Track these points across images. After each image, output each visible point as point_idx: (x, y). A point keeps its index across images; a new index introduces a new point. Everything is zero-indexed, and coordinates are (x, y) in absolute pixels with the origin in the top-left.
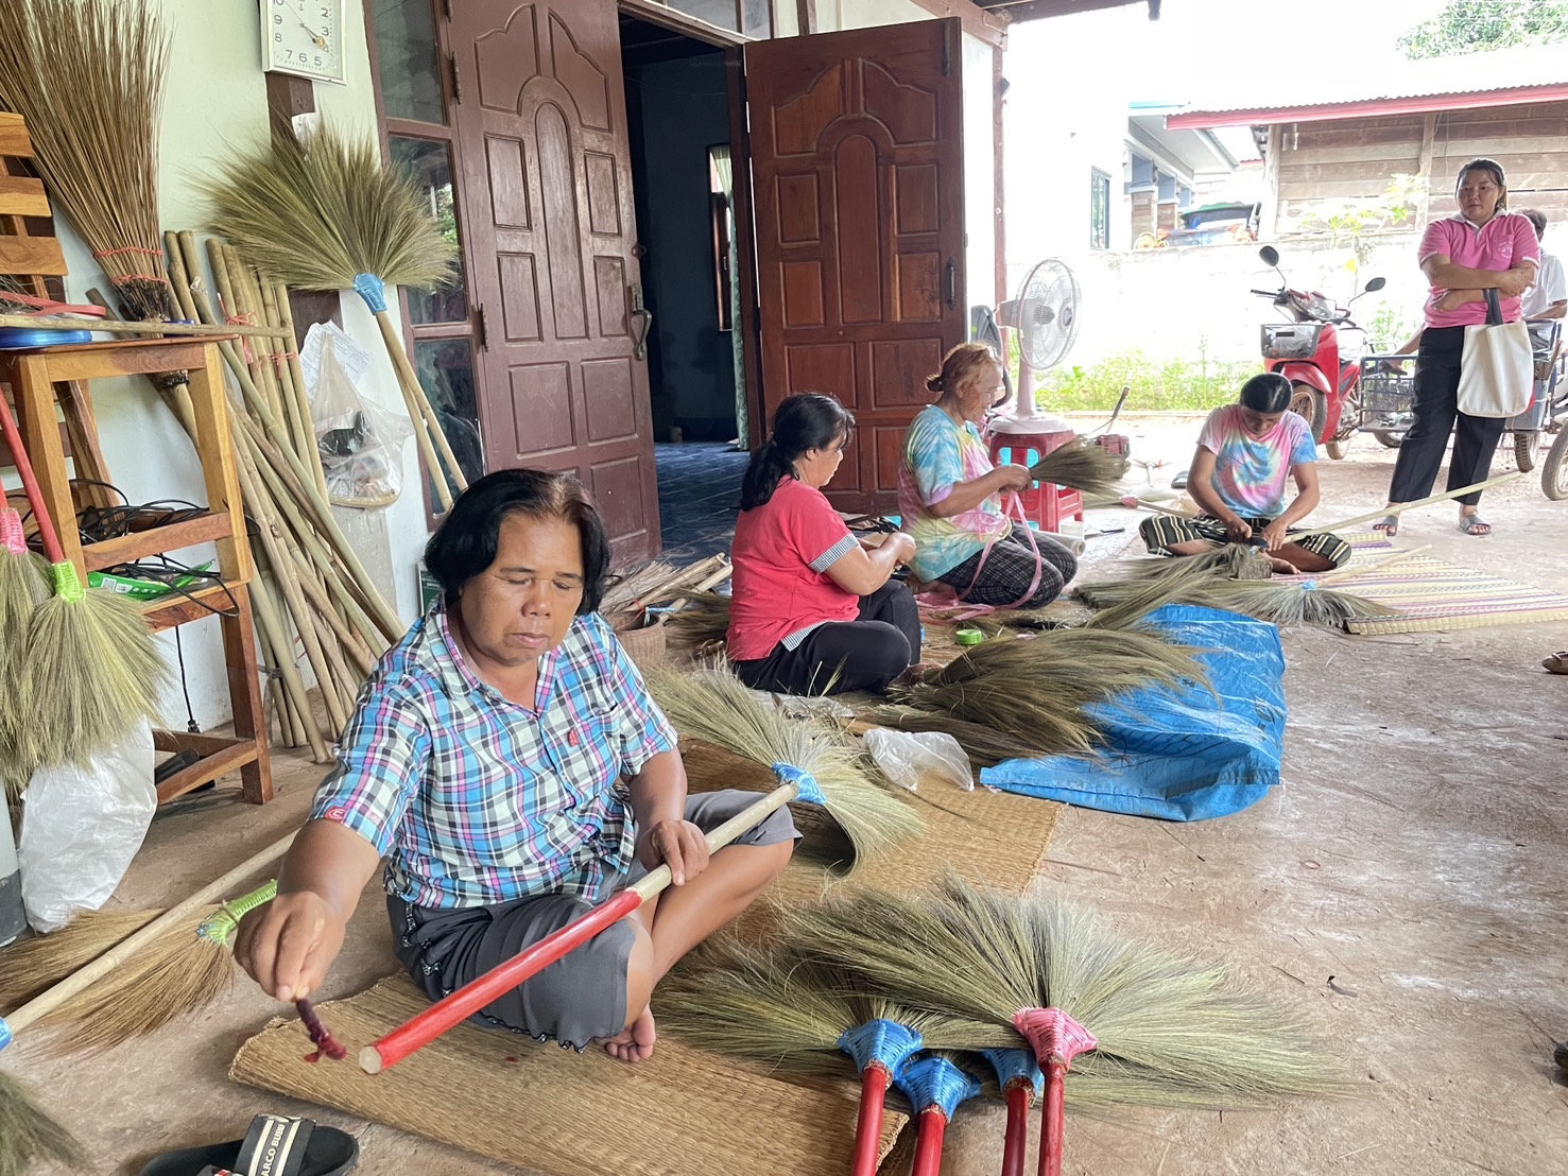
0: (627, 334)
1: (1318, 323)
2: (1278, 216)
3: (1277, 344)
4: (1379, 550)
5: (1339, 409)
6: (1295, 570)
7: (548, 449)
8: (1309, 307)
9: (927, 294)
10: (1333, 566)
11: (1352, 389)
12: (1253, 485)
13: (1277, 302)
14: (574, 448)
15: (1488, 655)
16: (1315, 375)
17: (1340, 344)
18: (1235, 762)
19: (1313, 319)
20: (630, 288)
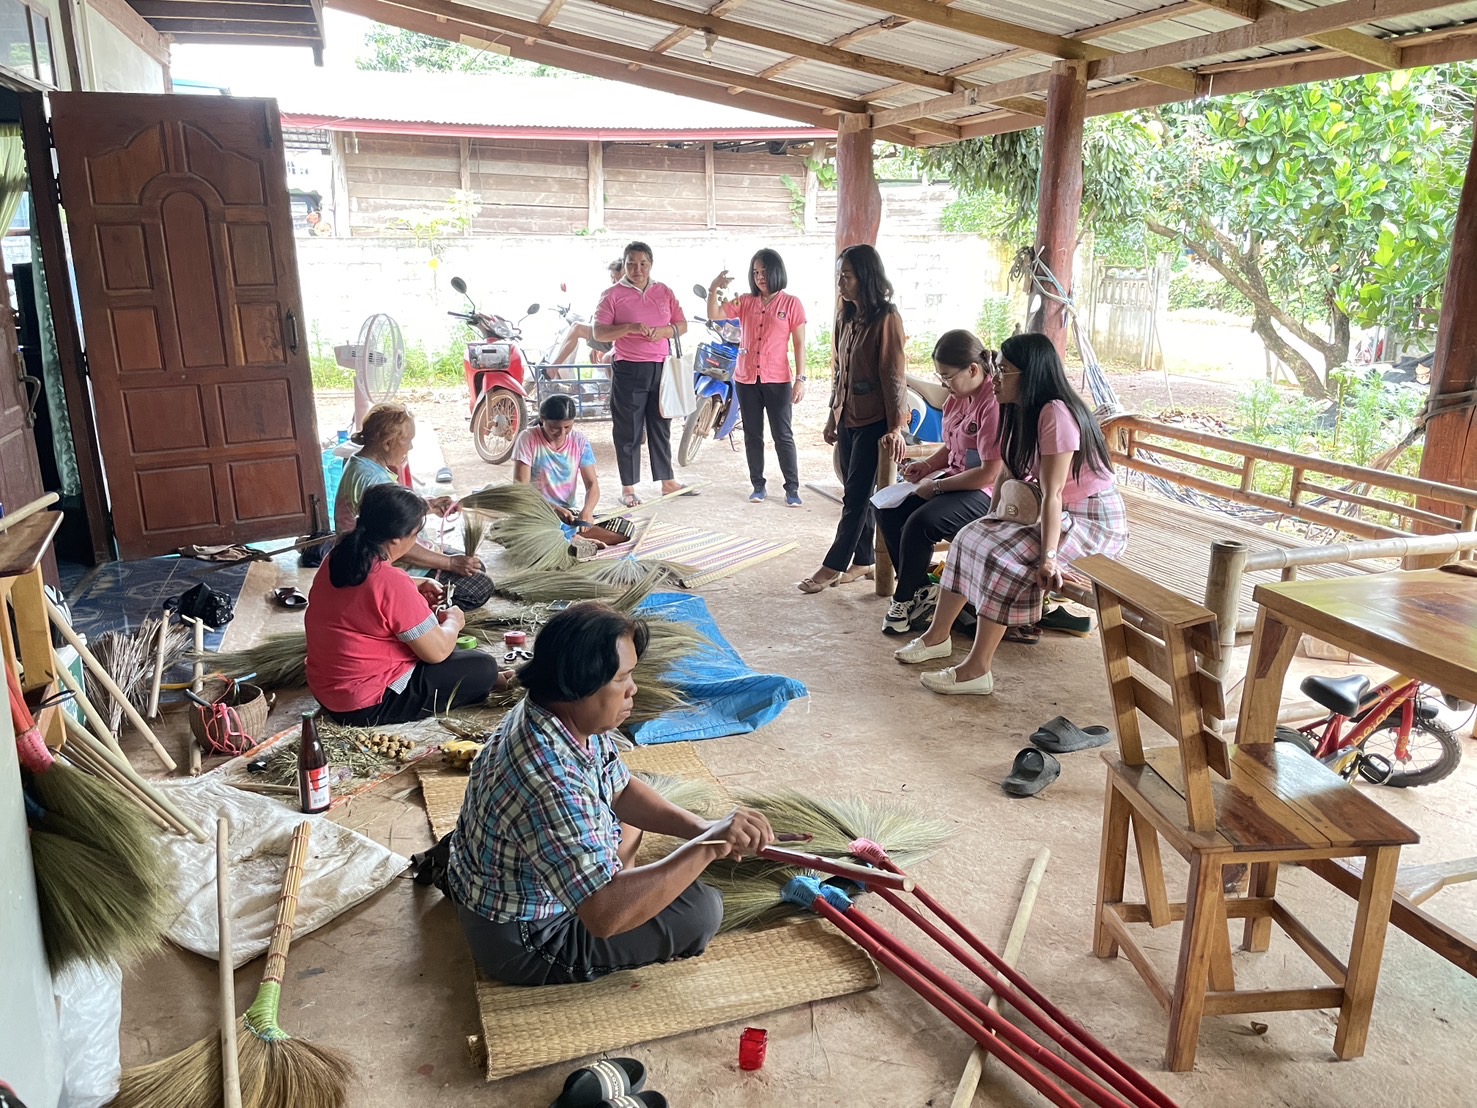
2: (350, 210)
3: (484, 359)
6: (605, 545)
9: (270, 341)
12: (559, 484)
13: (469, 323)
16: (512, 382)
18: (779, 689)
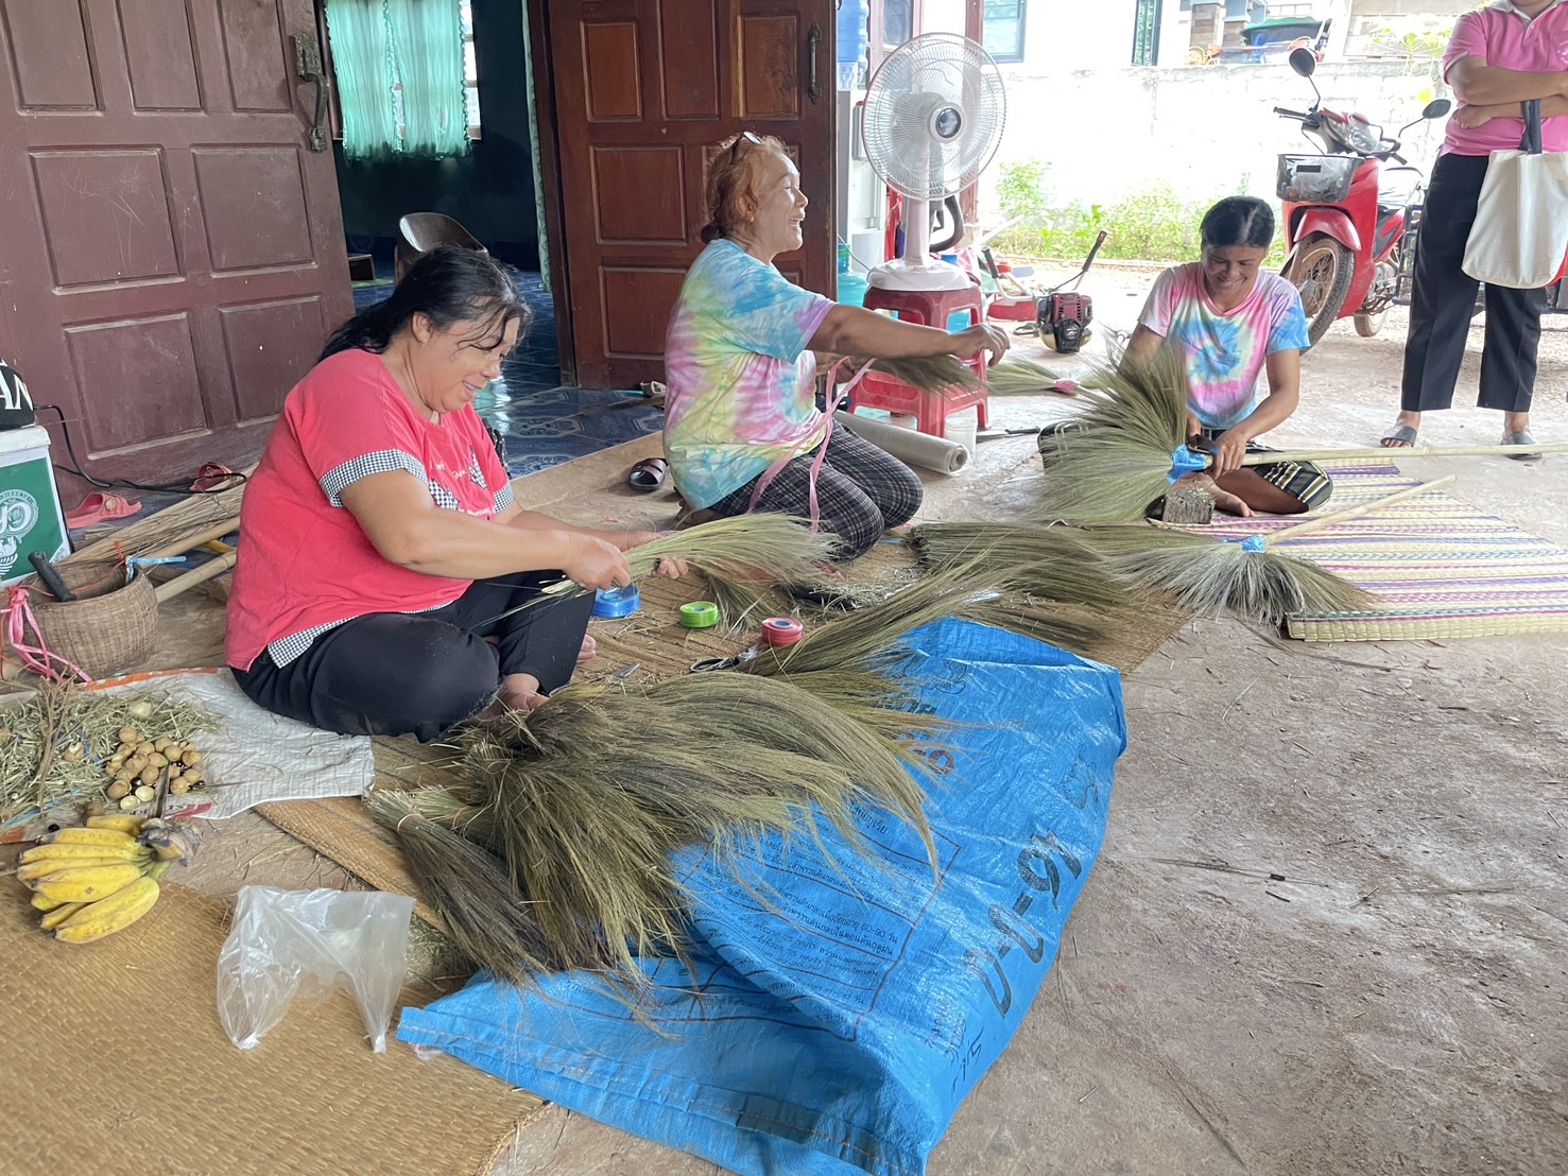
0: (290, 110)
1: (1354, 155)
2: (1349, 34)
3: (1298, 182)
4: (1380, 479)
5: (1372, 272)
6: (1247, 511)
7: (123, 280)
8: (1346, 133)
9: (781, 78)
10: (1304, 508)
11: (1394, 247)
12: (1213, 381)
13: (1306, 126)
14: (182, 280)
15: (1499, 700)
16: (1343, 227)
17: (1382, 188)
19: (1349, 150)
20: (292, 40)
